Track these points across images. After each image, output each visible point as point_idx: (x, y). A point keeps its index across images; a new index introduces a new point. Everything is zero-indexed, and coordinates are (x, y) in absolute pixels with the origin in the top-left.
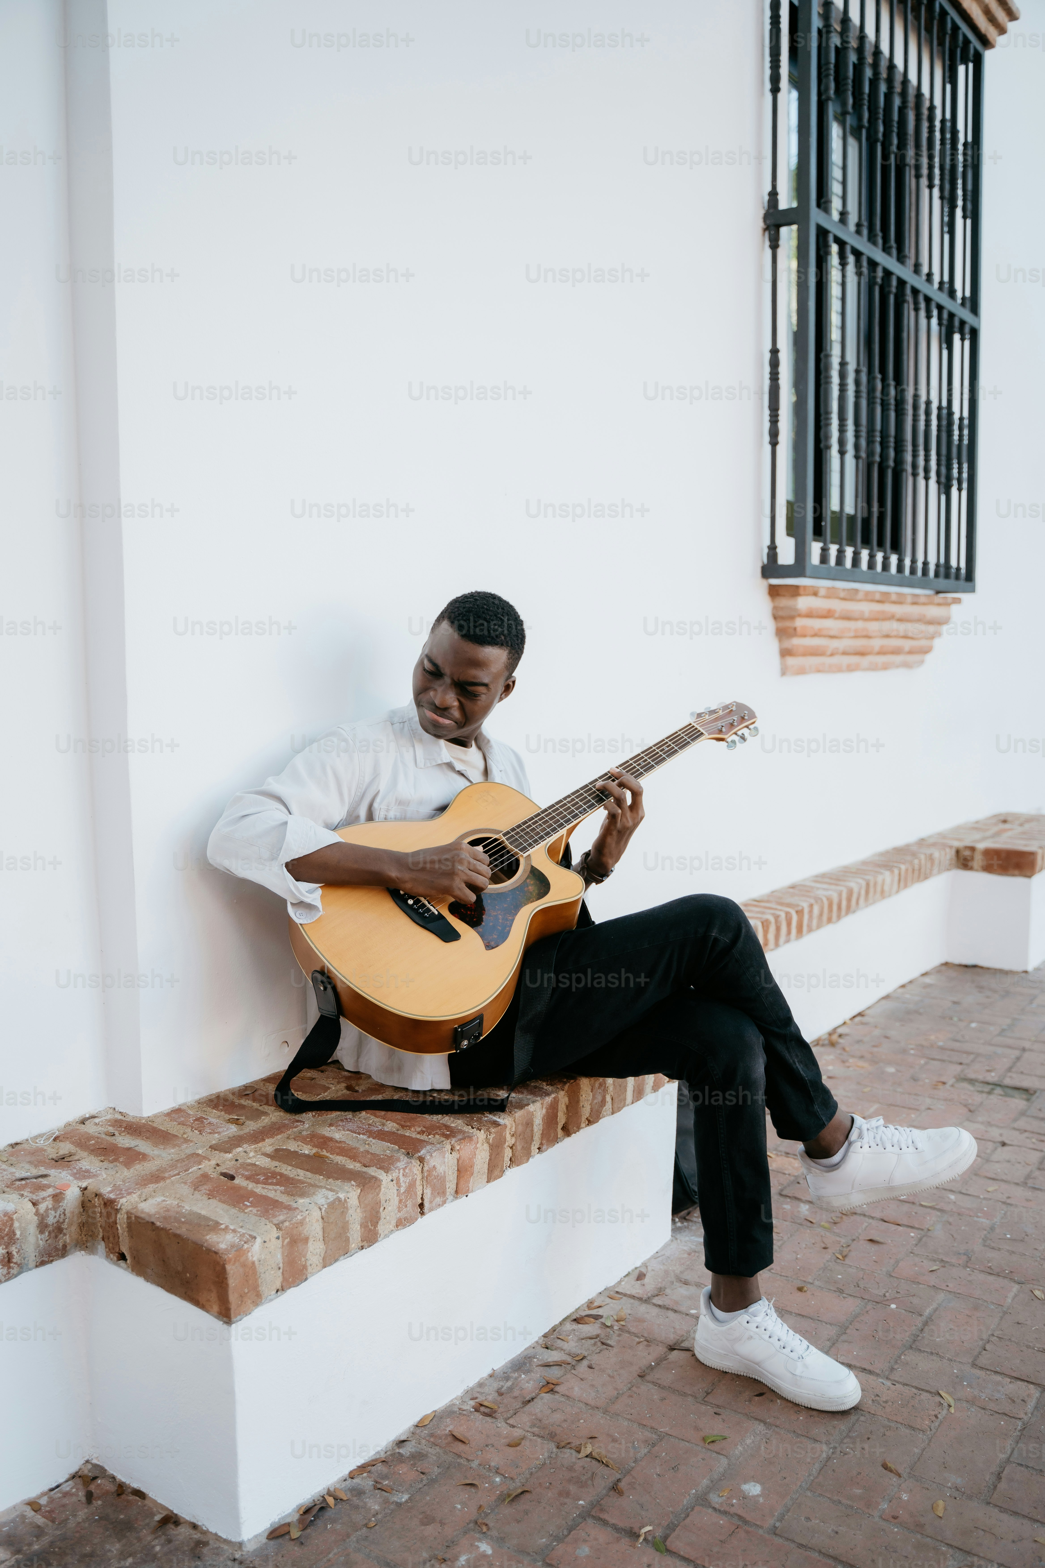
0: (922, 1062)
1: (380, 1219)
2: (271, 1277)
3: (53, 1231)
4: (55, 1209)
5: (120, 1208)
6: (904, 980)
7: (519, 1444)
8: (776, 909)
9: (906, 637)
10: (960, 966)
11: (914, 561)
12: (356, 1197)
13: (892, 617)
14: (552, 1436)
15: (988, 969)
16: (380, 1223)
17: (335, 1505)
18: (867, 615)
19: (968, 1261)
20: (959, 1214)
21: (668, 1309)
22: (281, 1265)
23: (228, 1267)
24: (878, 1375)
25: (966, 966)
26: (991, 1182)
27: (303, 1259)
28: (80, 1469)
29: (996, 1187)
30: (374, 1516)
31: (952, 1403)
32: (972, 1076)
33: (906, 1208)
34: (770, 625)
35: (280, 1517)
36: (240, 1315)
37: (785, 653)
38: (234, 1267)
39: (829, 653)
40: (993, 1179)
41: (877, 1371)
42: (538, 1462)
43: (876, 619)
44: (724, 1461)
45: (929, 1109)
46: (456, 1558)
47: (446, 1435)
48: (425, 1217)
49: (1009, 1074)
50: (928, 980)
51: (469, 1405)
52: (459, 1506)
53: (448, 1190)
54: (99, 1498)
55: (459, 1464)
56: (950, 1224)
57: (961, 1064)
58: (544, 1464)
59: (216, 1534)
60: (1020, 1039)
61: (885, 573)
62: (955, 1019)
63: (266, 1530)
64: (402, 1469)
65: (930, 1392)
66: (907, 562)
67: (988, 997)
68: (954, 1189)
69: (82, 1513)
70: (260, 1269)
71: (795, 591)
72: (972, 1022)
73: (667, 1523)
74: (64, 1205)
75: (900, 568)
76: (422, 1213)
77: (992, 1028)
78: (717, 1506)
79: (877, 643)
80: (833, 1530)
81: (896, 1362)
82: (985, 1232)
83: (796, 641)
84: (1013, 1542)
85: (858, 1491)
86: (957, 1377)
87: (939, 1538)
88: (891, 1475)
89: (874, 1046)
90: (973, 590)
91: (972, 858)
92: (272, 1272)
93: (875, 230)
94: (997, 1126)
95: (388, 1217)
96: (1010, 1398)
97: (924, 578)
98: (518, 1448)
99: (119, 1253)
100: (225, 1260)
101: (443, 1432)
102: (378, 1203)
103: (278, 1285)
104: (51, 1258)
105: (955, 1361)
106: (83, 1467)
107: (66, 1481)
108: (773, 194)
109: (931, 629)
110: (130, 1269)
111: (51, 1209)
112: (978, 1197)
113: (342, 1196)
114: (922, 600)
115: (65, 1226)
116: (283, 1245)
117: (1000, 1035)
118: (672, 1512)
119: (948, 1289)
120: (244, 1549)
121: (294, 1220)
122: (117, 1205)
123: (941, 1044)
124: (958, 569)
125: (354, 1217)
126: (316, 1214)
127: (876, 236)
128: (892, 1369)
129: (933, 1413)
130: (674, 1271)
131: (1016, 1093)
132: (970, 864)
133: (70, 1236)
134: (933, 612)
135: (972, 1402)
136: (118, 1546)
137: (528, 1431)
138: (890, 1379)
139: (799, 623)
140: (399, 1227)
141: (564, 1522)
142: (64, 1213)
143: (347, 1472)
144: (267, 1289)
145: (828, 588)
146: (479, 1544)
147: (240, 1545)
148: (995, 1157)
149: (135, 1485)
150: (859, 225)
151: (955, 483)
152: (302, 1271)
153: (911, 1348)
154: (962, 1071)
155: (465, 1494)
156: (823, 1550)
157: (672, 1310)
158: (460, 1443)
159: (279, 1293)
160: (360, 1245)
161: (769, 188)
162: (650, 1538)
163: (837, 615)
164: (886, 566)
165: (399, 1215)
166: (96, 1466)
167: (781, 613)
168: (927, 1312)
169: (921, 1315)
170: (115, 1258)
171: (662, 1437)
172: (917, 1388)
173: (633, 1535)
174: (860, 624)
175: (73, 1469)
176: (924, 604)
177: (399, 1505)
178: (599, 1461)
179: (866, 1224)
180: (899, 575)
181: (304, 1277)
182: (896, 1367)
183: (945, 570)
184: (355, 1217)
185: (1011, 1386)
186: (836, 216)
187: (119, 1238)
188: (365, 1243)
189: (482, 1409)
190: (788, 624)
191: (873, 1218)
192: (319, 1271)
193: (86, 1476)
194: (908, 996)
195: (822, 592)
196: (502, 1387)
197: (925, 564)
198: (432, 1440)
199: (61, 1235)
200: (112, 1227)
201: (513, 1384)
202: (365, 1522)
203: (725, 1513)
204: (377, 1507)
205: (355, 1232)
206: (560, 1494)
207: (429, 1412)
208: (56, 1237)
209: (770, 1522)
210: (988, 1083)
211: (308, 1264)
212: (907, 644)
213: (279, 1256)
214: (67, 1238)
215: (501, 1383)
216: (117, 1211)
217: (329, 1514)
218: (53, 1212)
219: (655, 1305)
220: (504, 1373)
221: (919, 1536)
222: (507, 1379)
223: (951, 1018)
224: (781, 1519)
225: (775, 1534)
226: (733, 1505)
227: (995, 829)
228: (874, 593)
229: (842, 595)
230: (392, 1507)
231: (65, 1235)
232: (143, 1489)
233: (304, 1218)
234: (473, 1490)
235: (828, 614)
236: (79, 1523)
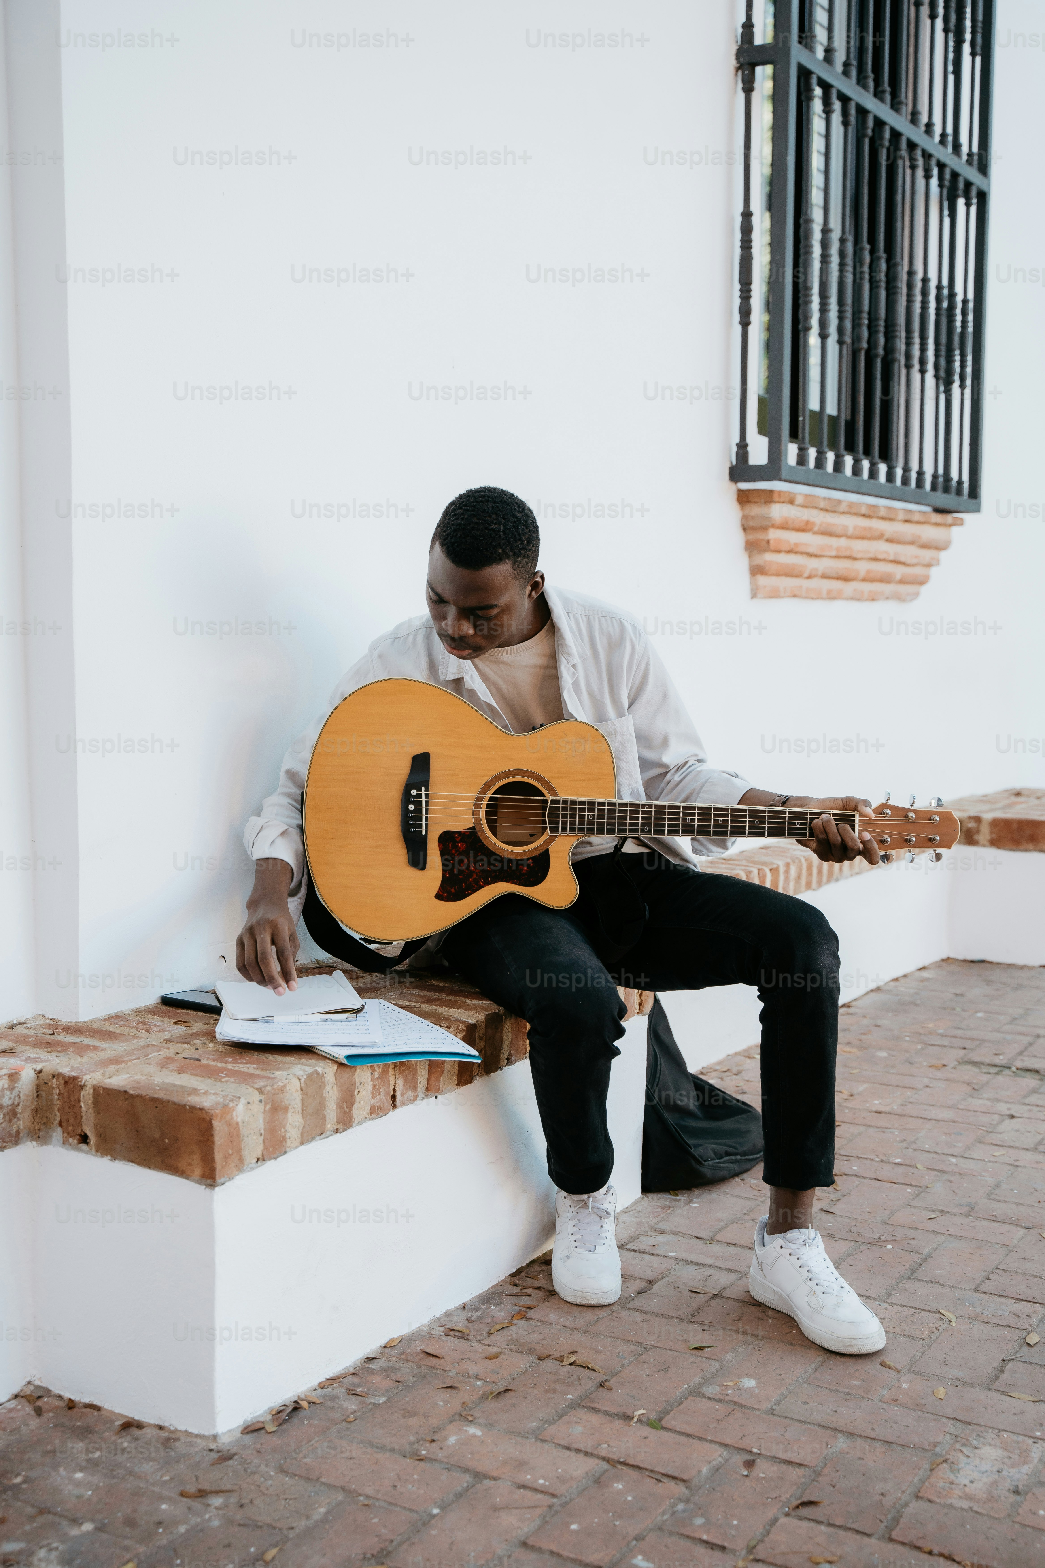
0: (919, 1047)
1: (354, 1102)
2: (253, 1145)
3: (8, 1114)
4: (11, 1089)
5: (84, 1085)
6: (899, 973)
7: (497, 1357)
8: (747, 866)
9: (896, 562)
10: (965, 961)
11: (906, 470)
12: (333, 1074)
13: (880, 537)
14: (531, 1351)
15: (998, 964)
16: (355, 1106)
17: (309, 1407)
18: (851, 531)
19: (970, 1211)
20: (961, 1174)
21: (644, 1253)
22: (263, 1132)
23: (216, 1123)
24: (874, 1299)
25: (972, 962)
26: (997, 1148)
27: (283, 1130)
28: (22, 1390)
29: (1004, 1152)
30: (352, 1413)
31: (953, 1318)
32: (978, 1059)
33: (902, 1169)
34: (738, 538)
35: (252, 1416)
36: (224, 1176)
37: (756, 571)
38: (220, 1124)
39: (806, 575)
40: (1000, 1146)
41: (874, 1296)
42: (519, 1370)
43: (862, 538)
44: (716, 1365)
45: (928, 1087)
46: (446, 1438)
47: (418, 1354)
48: (396, 1111)
49: (1020, 1057)
50: (925, 974)
51: (439, 1331)
52: (442, 1404)
53: (419, 1085)
54: (49, 1411)
55: (435, 1374)
56: (951, 1182)
57: (964, 1048)
58: (526, 1371)
59: (186, 1431)
60: (1034, 1027)
61: (872, 481)
62: (958, 1009)
63: (239, 1426)
64: (375, 1379)
65: (930, 1312)
66: (899, 472)
67: (997, 990)
68: (955, 1154)
69: (34, 1423)
70: (244, 1131)
71: (768, 497)
72: (978, 1012)
73: (660, 1409)
74: (20, 1086)
75: (890, 477)
76: (394, 1106)
77: (1001, 1018)
78: (711, 1396)
79: (862, 567)
80: (832, 1410)
81: (893, 1289)
82: (990, 1188)
83: (769, 557)
84: (1015, 1414)
85: (856, 1383)
86: (959, 1299)
87: (941, 1414)
88: (890, 1371)
89: (863, 1034)
90: (978, 510)
91: (978, 831)
92: (255, 1137)
93: (866, 71)
94: (1006, 1102)
95: (362, 1102)
96: (1014, 1314)
97: (919, 490)
98: (497, 1360)
99: (80, 1135)
100: (212, 1115)
101: (414, 1351)
102: (353, 1084)
103: (259, 1153)
104: (5, 1144)
105: (956, 1287)
106: (25, 1388)
107: (8, 1401)
108: (748, 26)
109: (926, 554)
110: (93, 1151)
111: (7, 1089)
112: (983, 1160)
113: (320, 1070)
114: (917, 517)
115: (19, 1110)
116: (265, 1110)
117: (1010, 1023)
118: (665, 1401)
119: (949, 1233)
120: (218, 1441)
121: (275, 1086)
122: (81, 1082)
123: (941, 1031)
124: (960, 483)
125: (330, 1094)
126: (296, 1084)
127: (866, 77)
128: (889, 1295)
129: (934, 1326)
130: (647, 1222)
131: (1028, 1074)
132: (976, 837)
133: (23, 1122)
134: (929, 533)
135: (973, 1318)
136: (81, 1444)
137: (504, 1348)
138: (887, 1302)
139: (773, 535)
140: (373, 1116)
141: (553, 1411)
142: (19, 1095)
143: (316, 1383)
144: (250, 1156)
145: (807, 496)
146: (468, 1429)
147: (215, 1437)
148: (1001, 1128)
149: (87, 1400)
150: (846, 65)
151: (957, 378)
152: (281, 1142)
153: (909, 1278)
154: (965, 1055)
155: (447, 1395)
156: (822, 1424)
157: (648, 1253)
158: (433, 1359)
159: (259, 1162)
160: (335, 1127)
161: (743, 19)
162: (644, 1419)
163: (816, 529)
164: (873, 474)
165: (373, 1102)
166: (38, 1387)
167: (751, 523)
168: (926, 1251)
169: (920, 1253)
170: (76, 1141)
171: (647, 1349)
172: (916, 1308)
173: (627, 1418)
174: (842, 542)
175: (16, 1390)
176: (918, 523)
177: (376, 1405)
178: (584, 1367)
179: (857, 1183)
180: (889, 484)
181: (283, 1150)
182: (893, 1292)
183: (943, 483)
184: (332, 1094)
185: (1015, 1305)
186: (820, 54)
187: (81, 1117)
188: (340, 1126)
189: (453, 1333)
190: (759, 536)
191: (865, 1178)
192: (296, 1147)
193: (30, 1396)
194: (902, 989)
195: (799, 500)
196: (472, 1316)
197: (920, 473)
198: (403, 1357)
199: (15, 1120)
200: (74, 1106)
201: (482, 1314)
202: (344, 1418)
203: (720, 1401)
204: (354, 1407)
205: (331, 1113)
206: (546, 1391)
207: (396, 1336)
208: (10, 1121)
209: (765, 1406)
210: (995, 1066)
211: (287, 1136)
212: (899, 571)
213: (261, 1121)
214: (21, 1124)
215: (470, 1313)
216: (82, 1087)
217: (302, 1414)
218: (8, 1093)
219: (629, 1250)
220: (472, 1306)
221: (919, 1413)
222: (476, 1310)
223: (953, 1009)
224: (779, 1403)
225: (773, 1414)
226: (727, 1395)
227: (1007, 802)
228: (860, 505)
229: (822, 505)
230: (370, 1407)
231: (19, 1119)
232: (97, 1402)
233: (284, 1086)
234: (454, 1391)
235: (805, 528)
236: (33, 1430)
